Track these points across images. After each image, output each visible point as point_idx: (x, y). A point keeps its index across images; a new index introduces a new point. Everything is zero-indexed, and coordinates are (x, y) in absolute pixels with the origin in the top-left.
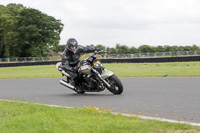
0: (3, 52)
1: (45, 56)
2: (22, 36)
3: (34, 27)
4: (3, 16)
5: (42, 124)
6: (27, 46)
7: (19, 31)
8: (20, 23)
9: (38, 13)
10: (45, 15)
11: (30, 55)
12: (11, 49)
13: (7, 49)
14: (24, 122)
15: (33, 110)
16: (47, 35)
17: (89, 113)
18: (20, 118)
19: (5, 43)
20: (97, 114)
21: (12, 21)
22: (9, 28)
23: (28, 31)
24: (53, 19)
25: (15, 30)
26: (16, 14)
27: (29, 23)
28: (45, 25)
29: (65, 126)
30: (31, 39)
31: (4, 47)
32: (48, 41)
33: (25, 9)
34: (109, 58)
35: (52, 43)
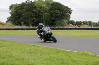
1: (62, 25)
2: (52, 15)
3: (58, 11)
4: (43, 5)
5: (63, 59)
6: (54, 20)
7: (51, 13)
8: (51, 9)
9: (60, 4)
10: (63, 6)
11: (55, 25)
12: (46, 21)
13: (44, 22)
14: (54, 58)
15: (58, 52)
16: (64, 15)
17: (86, 55)
18: (52, 56)
19: (44, 18)
20: (90, 56)
21: (47, 8)
22: (46, 11)
23: (55, 13)
24: (67, 8)
25: (49, 12)
26: (49, 4)
27: (55, 9)
28: (63, 10)
29: (74, 61)
30: (56, 17)
31: (43, 20)
32: (64, 18)
33: (54, 2)
34: (94, 27)
35: (66, 19)
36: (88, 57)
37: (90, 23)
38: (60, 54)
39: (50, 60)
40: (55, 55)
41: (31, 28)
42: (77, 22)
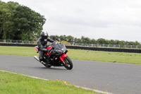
0: (2, 35)
1: (31, 40)
2: (16, 25)
3: (25, 19)
4: (4, 10)
5: (26, 90)
6: (19, 33)
7: (14, 21)
8: (15, 16)
9: (29, 10)
10: (34, 12)
11: (20, 39)
12: (8, 34)
13: (5, 34)
14: (13, 87)
15: (20, 79)
16: (34, 26)
17: (60, 85)
18: (10, 84)
19: (4, 29)
20: (65, 86)
21: (10, 14)
22: (7, 19)
23: (20, 21)
24: (39, 15)
25: (12, 21)
26: (13, 9)
27: (22, 16)
28: (32, 19)
29: (42, 93)
30: (22, 28)
31: (3, 32)
32: (34, 30)
33: (19, 6)
34: (76, 45)
35: (36, 31)
36: (62, 88)
38: (23, 82)
39: (8, 90)
40: (16, 84)
42: (51, 37)
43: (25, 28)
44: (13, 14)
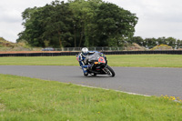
0: (83, 42)
1: (120, 46)
2: (100, 28)
3: (112, 20)
4: (84, 9)
5: (124, 110)
6: (105, 37)
7: (98, 23)
8: (99, 16)
9: (116, 7)
10: (122, 10)
11: (107, 45)
12: (90, 39)
13: (87, 40)
14: (108, 108)
15: (114, 97)
16: (123, 27)
17: (166, 101)
18: (104, 104)
19: (85, 33)
20: (173, 103)
21: (91, 14)
22: (89, 20)
23: (106, 23)
24: (128, 13)
25: (95, 22)
26: (95, 7)
27: (107, 16)
28: (121, 19)
29: (145, 114)
30: (108, 31)
31: (84, 37)
32: (123, 33)
33: (103, 3)
34: (179, 49)
35: (127, 35)
36: (171, 107)
37: (171, 42)
38: (118, 101)
40: (110, 103)
41: (63, 51)
42: (146, 40)
43: (112, 31)
44: (96, 14)
